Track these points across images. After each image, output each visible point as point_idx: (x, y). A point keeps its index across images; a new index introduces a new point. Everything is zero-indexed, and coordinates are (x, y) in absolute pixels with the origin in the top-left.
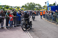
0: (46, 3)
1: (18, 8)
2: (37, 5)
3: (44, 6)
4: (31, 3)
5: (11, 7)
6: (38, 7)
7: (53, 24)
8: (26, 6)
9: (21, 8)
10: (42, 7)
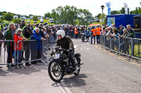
0: (103, 7)
1: (36, 18)
2: (81, 11)
3: (99, 16)
4: (67, 8)
5: (19, 17)
6: (84, 17)
7: (119, 58)
8: (54, 13)
9: (41, 20)
10: (93, 16)
